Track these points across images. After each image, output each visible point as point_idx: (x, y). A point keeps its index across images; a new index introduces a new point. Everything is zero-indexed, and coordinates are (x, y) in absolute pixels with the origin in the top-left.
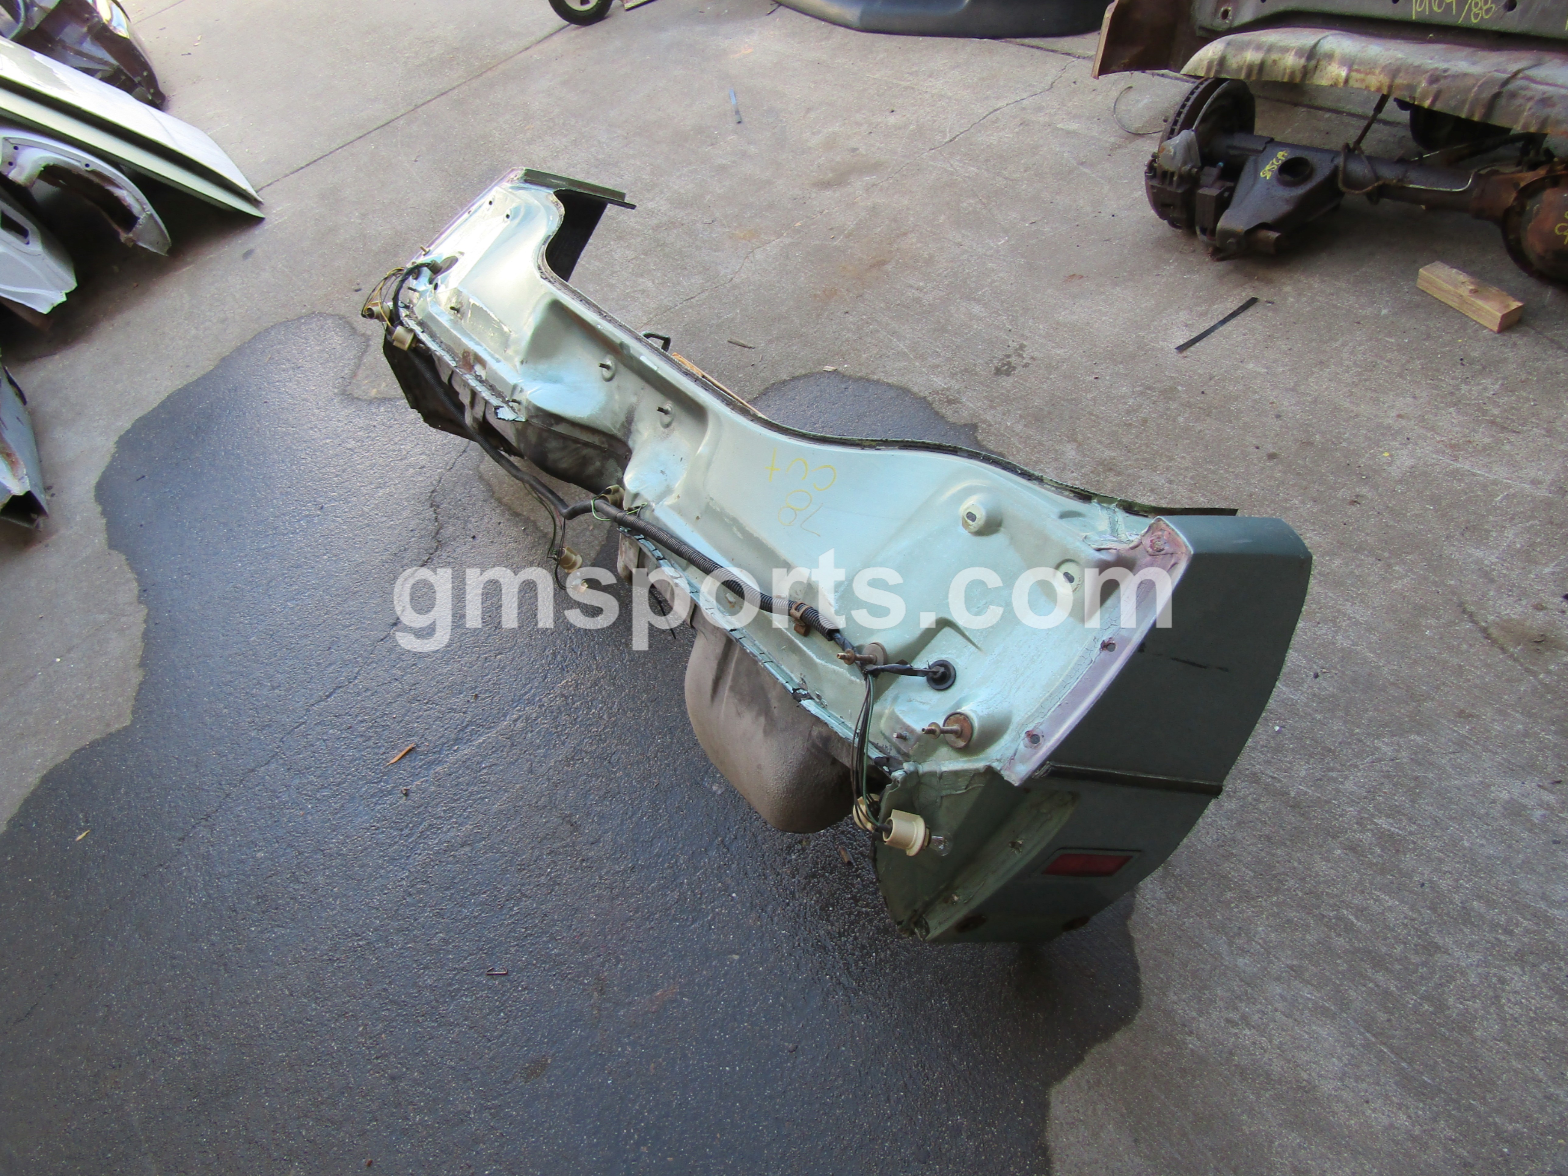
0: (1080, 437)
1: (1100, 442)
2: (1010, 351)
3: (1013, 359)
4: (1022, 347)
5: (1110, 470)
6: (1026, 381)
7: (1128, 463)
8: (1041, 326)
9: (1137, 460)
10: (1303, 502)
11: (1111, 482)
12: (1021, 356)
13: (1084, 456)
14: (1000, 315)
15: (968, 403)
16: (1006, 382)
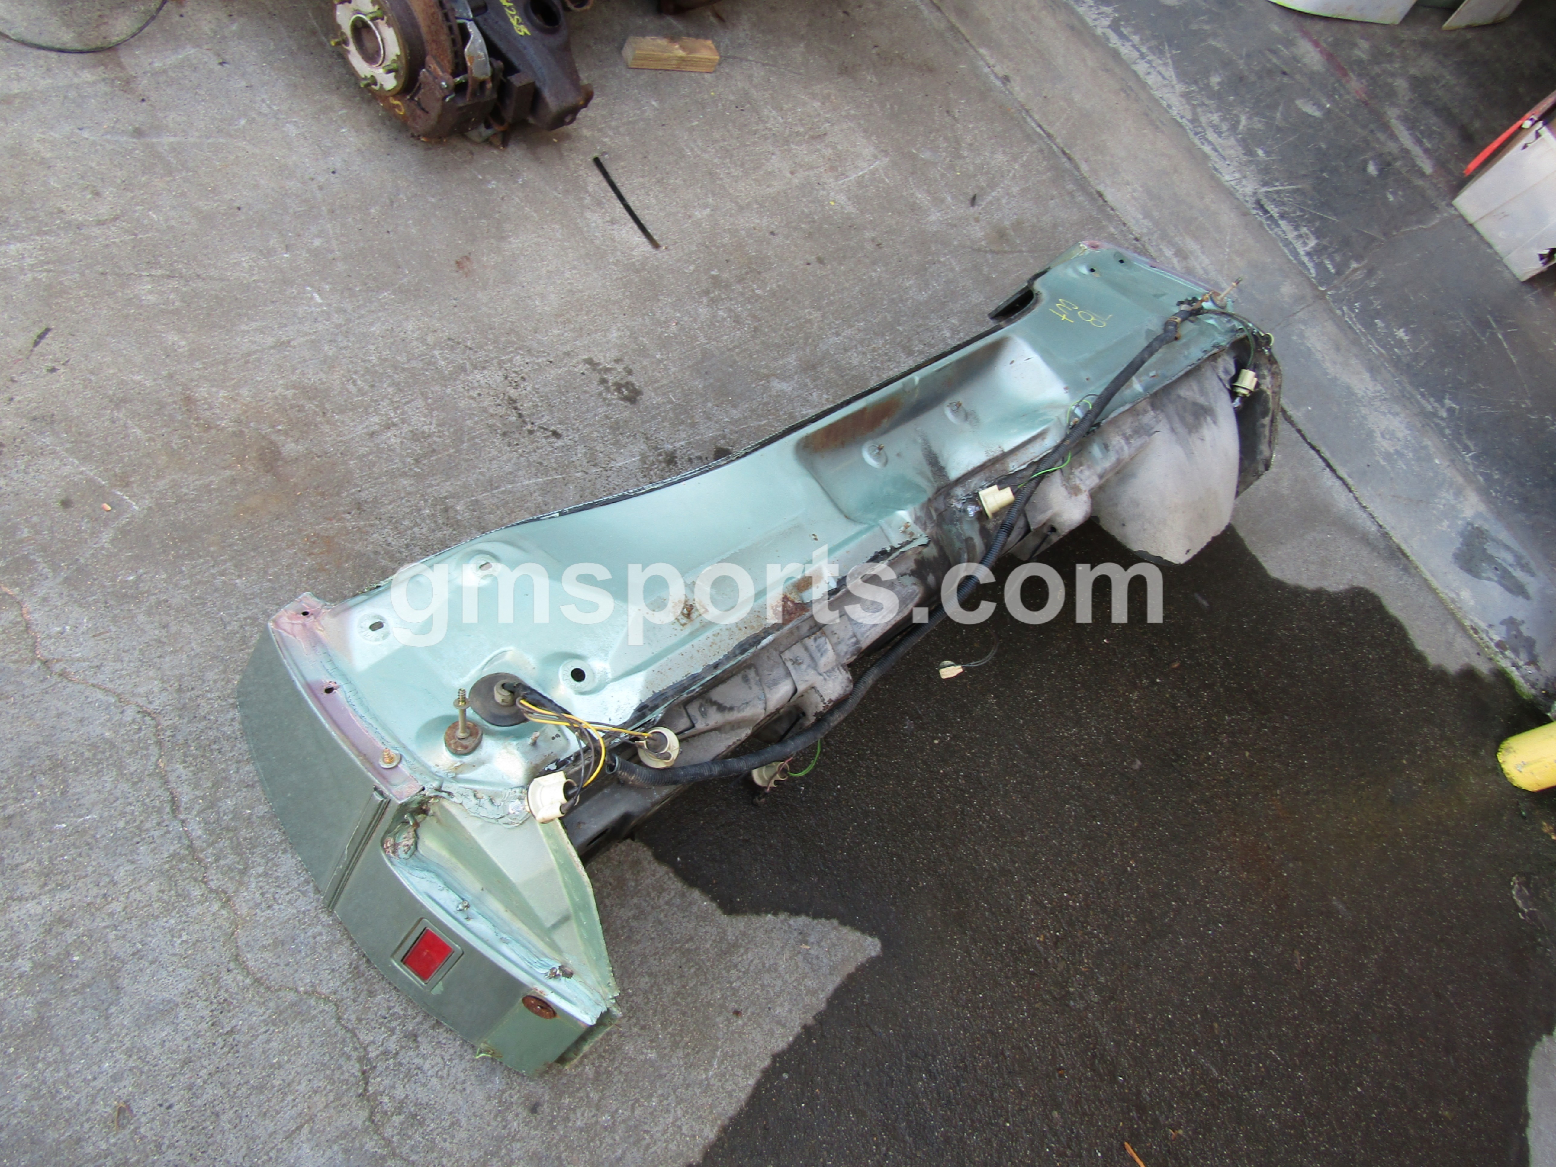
0: (765, 371)
1: (775, 359)
2: (596, 377)
3: (611, 378)
4: (589, 361)
5: (814, 367)
6: (657, 381)
7: (808, 351)
8: (556, 332)
9: (805, 344)
10: (875, 271)
11: (829, 372)
12: (607, 370)
13: (791, 377)
14: (510, 360)
15: (677, 445)
16: (650, 398)
